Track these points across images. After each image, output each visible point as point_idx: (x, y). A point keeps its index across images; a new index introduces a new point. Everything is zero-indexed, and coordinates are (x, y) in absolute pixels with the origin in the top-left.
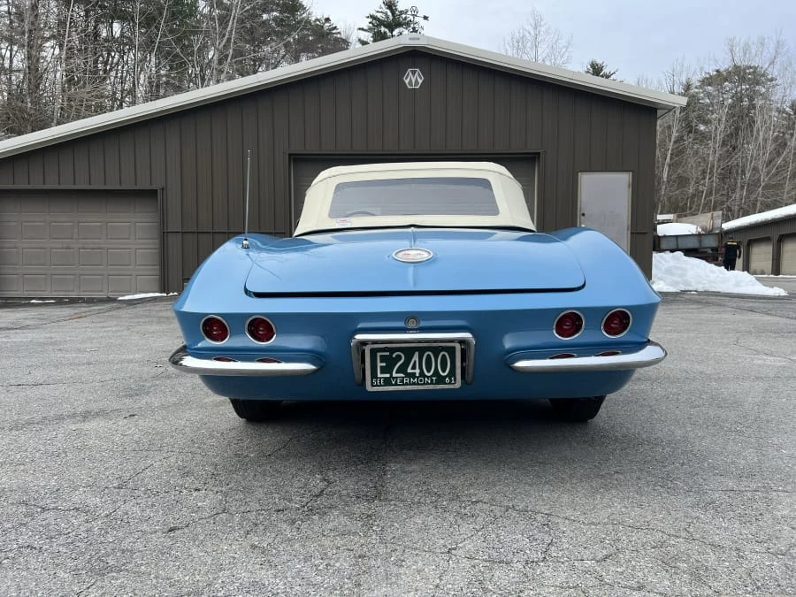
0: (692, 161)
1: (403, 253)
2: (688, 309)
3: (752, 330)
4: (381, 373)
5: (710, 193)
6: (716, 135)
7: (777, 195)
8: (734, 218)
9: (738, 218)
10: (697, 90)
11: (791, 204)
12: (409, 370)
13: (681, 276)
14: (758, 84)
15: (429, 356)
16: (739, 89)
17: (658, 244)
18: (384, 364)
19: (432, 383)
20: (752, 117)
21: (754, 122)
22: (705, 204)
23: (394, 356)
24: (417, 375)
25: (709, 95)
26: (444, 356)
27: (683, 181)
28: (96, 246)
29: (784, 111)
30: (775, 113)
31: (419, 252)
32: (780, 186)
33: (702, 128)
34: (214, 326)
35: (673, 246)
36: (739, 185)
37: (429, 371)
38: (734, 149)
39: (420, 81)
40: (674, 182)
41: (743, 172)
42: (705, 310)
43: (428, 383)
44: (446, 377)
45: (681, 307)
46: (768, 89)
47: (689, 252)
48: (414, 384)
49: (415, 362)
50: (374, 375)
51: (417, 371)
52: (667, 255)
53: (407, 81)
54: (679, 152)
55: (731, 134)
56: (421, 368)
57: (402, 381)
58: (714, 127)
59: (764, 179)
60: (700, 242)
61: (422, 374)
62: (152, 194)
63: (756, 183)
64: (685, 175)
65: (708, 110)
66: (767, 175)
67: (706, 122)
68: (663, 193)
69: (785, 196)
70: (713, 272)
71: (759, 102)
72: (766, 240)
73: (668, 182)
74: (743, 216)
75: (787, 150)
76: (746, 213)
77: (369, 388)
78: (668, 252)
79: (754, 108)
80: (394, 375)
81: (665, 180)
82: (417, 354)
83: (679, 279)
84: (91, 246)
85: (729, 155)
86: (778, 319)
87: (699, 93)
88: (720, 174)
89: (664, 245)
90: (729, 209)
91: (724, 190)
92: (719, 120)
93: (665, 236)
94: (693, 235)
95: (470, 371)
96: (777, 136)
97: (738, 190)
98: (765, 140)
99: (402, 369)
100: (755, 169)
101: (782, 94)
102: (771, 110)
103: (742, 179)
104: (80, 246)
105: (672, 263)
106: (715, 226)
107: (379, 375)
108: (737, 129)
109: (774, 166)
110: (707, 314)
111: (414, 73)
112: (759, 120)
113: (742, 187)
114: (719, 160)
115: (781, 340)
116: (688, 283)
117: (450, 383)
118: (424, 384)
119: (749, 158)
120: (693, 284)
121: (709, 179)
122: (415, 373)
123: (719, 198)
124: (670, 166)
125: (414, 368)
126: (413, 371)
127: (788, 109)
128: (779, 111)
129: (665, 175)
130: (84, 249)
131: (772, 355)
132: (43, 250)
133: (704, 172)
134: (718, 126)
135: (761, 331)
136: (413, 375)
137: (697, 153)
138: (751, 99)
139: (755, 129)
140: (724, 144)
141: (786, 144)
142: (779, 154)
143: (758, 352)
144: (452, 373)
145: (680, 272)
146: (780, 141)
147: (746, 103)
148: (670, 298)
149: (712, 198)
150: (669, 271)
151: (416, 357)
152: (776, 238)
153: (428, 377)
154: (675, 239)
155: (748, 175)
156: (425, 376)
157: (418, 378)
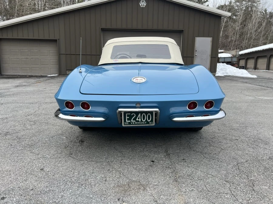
0: (230, 30)
1: (136, 79)
2: (227, 82)
3: (246, 89)
4: (127, 120)
5: (235, 41)
6: (239, 21)
7: (257, 42)
8: (243, 50)
9: (244, 50)
10: (233, 4)
11: (262, 45)
12: (137, 120)
13: (225, 71)
14: (254, 3)
15: (144, 115)
16: (248, 4)
17: (218, 60)
18: (128, 118)
19: (145, 124)
20: (251, 14)
21: (252, 16)
22: (234, 45)
23: (132, 115)
24: (140, 121)
25: (237, 6)
26: (149, 115)
27: (227, 37)
28: (36, 58)
29: (262, 12)
30: (259, 13)
31: (141, 78)
32: (258, 39)
33: (234, 17)
34: (69, 104)
35: (223, 61)
36: (245, 39)
37: (144, 120)
38: (245, 26)
39: (145, 5)
40: (224, 37)
41: (247, 34)
42: (232, 82)
43: (143, 124)
44: (150, 122)
45: (225, 81)
46: (258, 4)
47: (228, 63)
48: (139, 124)
49: (139, 117)
50: (125, 121)
51: (140, 120)
52: (221, 64)
53: (141, 5)
54: (226, 27)
55: (244, 20)
56: (141, 119)
57: (135, 123)
58: (238, 18)
59: (254, 37)
60: (232, 60)
61: (141, 121)
62: (55, 41)
63: (251, 38)
64: (228, 34)
65: (237, 11)
66: (255, 35)
67: (236, 16)
68: (220, 41)
69: (260, 43)
70: (235, 70)
71: (254, 9)
72: (253, 58)
73: (222, 37)
74: (246, 49)
75: (262, 27)
76: (247, 48)
77: (123, 125)
78: (221, 63)
79: (252, 11)
80: (132, 121)
81: (221, 36)
82: (140, 114)
83: (225, 72)
84: (35, 58)
85: (243, 28)
86: (253, 85)
87: (234, 5)
88: (239, 35)
89: (220, 60)
90: (242, 47)
91: (240, 40)
92: (241, 15)
93: (221, 58)
94: (230, 57)
95: (158, 120)
96: (259, 21)
97: (245, 40)
98: (255, 23)
99: (135, 119)
100: (251, 33)
101: (262, 7)
102: (258, 12)
103: (246, 36)
104: (31, 58)
105: (223, 67)
106: (237, 55)
107: (127, 121)
108: (246, 19)
109: (257, 32)
110: (233, 84)
111: (143, 2)
112: (253, 15)
113: (246, 39)
114: (239, 30)
115: (253, 92)
116: (227, 73)
117: (151, 124)
118: (142, 124)
119: (249, 29)
120: (229, 74)
121: (236, 36)
122: (139, 121)
123: (238, 43)
124: (223, 31)
125: (139, 119)
126: (138, 120)
127: (264, 12)
128: (260, 12)
129: (221, 34)
130: (32, 59)
131: (250, 96)
132: (18, 59)
133: (234, 33)
134: (240, 17)
135: (248, 89)
136: (138, 121)
137: (232, 27)
138: (251, 8)
139: (252, 19)
140: (241, 24)
141: (262, 25)
142: (259, 28)
143: (247, 95)
144: (152, 121)
145: (225, 70)
146: (260, 23)
147: (250, 9)
148: (222, 78)
149: (236, 43)
150: (222, 69)
151: (139, 115)
152: (256, 58)
153: (143, 122)
154: (224, 58)
155: (248, 35)
156: (142, 121)
157: (140, 122)
